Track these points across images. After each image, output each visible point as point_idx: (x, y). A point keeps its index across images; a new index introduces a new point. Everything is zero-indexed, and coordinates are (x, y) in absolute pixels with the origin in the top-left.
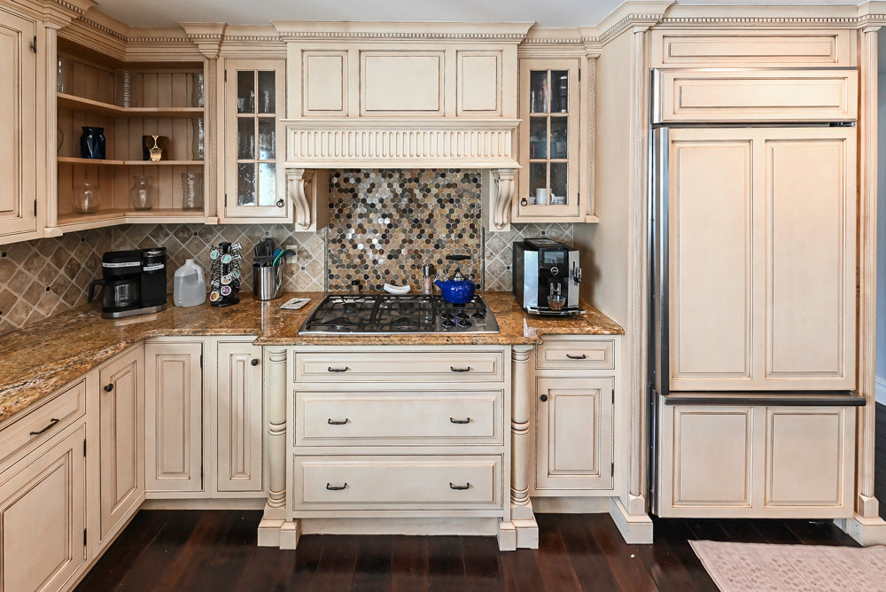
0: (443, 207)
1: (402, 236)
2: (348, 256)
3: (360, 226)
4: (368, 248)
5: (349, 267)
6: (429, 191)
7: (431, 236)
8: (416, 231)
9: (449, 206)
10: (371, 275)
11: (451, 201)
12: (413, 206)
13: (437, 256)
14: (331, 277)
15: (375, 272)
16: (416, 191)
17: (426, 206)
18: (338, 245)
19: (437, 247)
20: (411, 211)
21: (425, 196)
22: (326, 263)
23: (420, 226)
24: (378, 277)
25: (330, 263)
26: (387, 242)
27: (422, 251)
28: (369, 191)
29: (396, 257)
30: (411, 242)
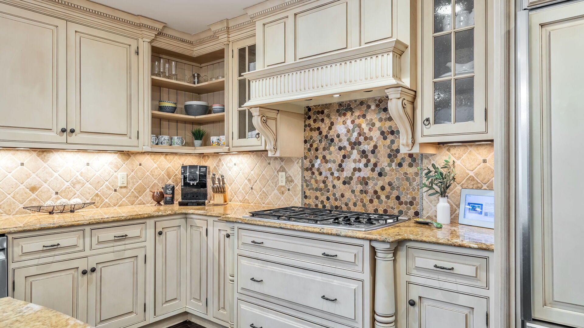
0: (385, 138)
1: (353, 165)
2: (316, 181)
3: (324, 157)
4: (329, 175)
5: (317, 190)
6: (373, 125)
7: (375, 165)
8: (364, 161)
9: (390, 137)
10: (332, 197)
11: (392, 133)
12: (361, 139)
13: (380, 183)
14: (306, 197)
15: (334, 195)
16: (364, 126)
18: (310, 172)
19: (380, 174)
20: (360, 143)
21: (370, 130)
22: (302, 186)
23: (366, 157)
24: (336, 199)
25: (305, 187)
26: (343, 170)
27: (369, 178)
28: (330, 128)
29: (349, 183)
30: (360, 170)
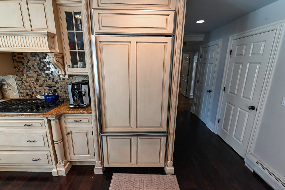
1: (43, 79)
2: (25, 86)
3: (27, 75)
5: (26, 89)
7: (53, 79)
10: (35, 92)
12: (45, 68)
13: (57, 86)
14: (21, 93)
15: (36, 91)
16: (45, 62)
20: (45, 70)
21: (49, 64)
23: (49, 76)
24: (37, 93)
25: (19, 88)
26: (38, 81)
27: (51, 84)
28: (28, 62)
29: (42, 86)
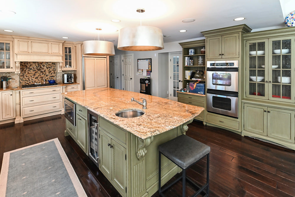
0: (48, 69)
1: (38, 74)
2: (25, 79)
3: (28, 73)
4: (30, 77)
5: (25, 81)
6: (44, 66)
7: (45, 74)
8: (42, 73)
10: (31, 82)
11: (49, 68)
12: (41, 69)
13: (47, 78)
14: (21, 83)
17: (44, 69)
18: (23, 77)
22: (20, 80)
24: (33, 82)
26: (35, 76)
29: (37, 78)
30: (41, 75)
